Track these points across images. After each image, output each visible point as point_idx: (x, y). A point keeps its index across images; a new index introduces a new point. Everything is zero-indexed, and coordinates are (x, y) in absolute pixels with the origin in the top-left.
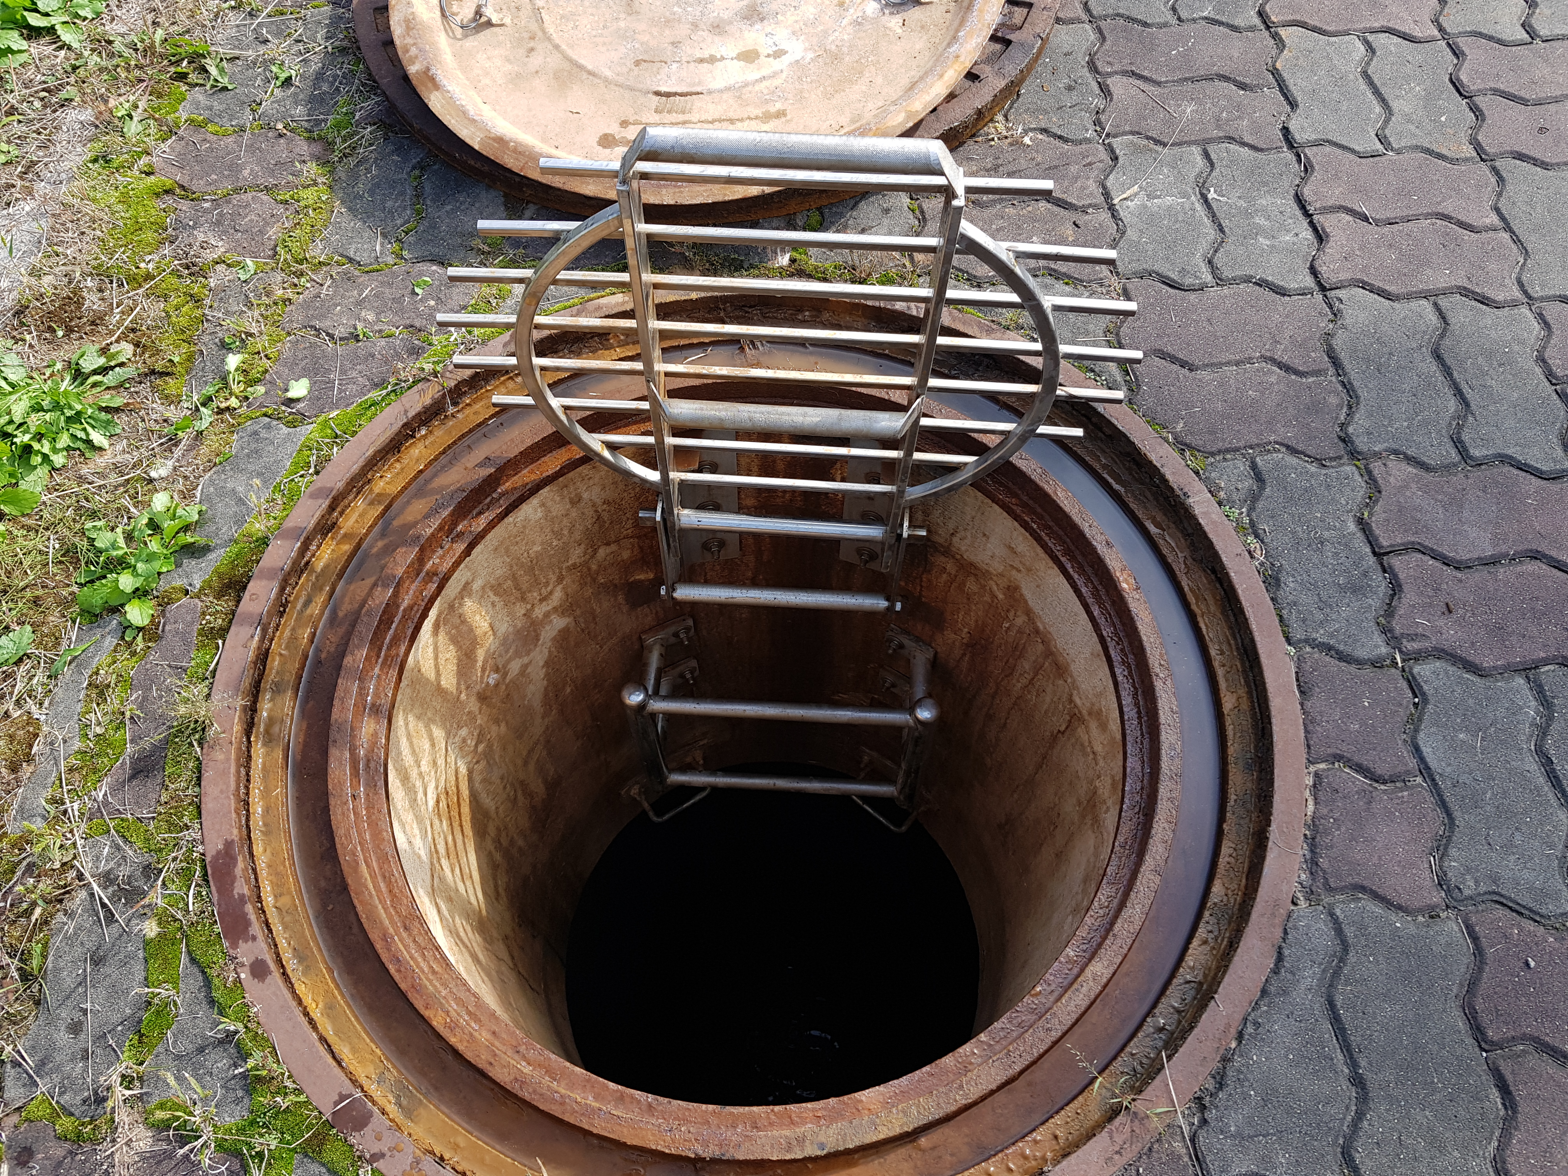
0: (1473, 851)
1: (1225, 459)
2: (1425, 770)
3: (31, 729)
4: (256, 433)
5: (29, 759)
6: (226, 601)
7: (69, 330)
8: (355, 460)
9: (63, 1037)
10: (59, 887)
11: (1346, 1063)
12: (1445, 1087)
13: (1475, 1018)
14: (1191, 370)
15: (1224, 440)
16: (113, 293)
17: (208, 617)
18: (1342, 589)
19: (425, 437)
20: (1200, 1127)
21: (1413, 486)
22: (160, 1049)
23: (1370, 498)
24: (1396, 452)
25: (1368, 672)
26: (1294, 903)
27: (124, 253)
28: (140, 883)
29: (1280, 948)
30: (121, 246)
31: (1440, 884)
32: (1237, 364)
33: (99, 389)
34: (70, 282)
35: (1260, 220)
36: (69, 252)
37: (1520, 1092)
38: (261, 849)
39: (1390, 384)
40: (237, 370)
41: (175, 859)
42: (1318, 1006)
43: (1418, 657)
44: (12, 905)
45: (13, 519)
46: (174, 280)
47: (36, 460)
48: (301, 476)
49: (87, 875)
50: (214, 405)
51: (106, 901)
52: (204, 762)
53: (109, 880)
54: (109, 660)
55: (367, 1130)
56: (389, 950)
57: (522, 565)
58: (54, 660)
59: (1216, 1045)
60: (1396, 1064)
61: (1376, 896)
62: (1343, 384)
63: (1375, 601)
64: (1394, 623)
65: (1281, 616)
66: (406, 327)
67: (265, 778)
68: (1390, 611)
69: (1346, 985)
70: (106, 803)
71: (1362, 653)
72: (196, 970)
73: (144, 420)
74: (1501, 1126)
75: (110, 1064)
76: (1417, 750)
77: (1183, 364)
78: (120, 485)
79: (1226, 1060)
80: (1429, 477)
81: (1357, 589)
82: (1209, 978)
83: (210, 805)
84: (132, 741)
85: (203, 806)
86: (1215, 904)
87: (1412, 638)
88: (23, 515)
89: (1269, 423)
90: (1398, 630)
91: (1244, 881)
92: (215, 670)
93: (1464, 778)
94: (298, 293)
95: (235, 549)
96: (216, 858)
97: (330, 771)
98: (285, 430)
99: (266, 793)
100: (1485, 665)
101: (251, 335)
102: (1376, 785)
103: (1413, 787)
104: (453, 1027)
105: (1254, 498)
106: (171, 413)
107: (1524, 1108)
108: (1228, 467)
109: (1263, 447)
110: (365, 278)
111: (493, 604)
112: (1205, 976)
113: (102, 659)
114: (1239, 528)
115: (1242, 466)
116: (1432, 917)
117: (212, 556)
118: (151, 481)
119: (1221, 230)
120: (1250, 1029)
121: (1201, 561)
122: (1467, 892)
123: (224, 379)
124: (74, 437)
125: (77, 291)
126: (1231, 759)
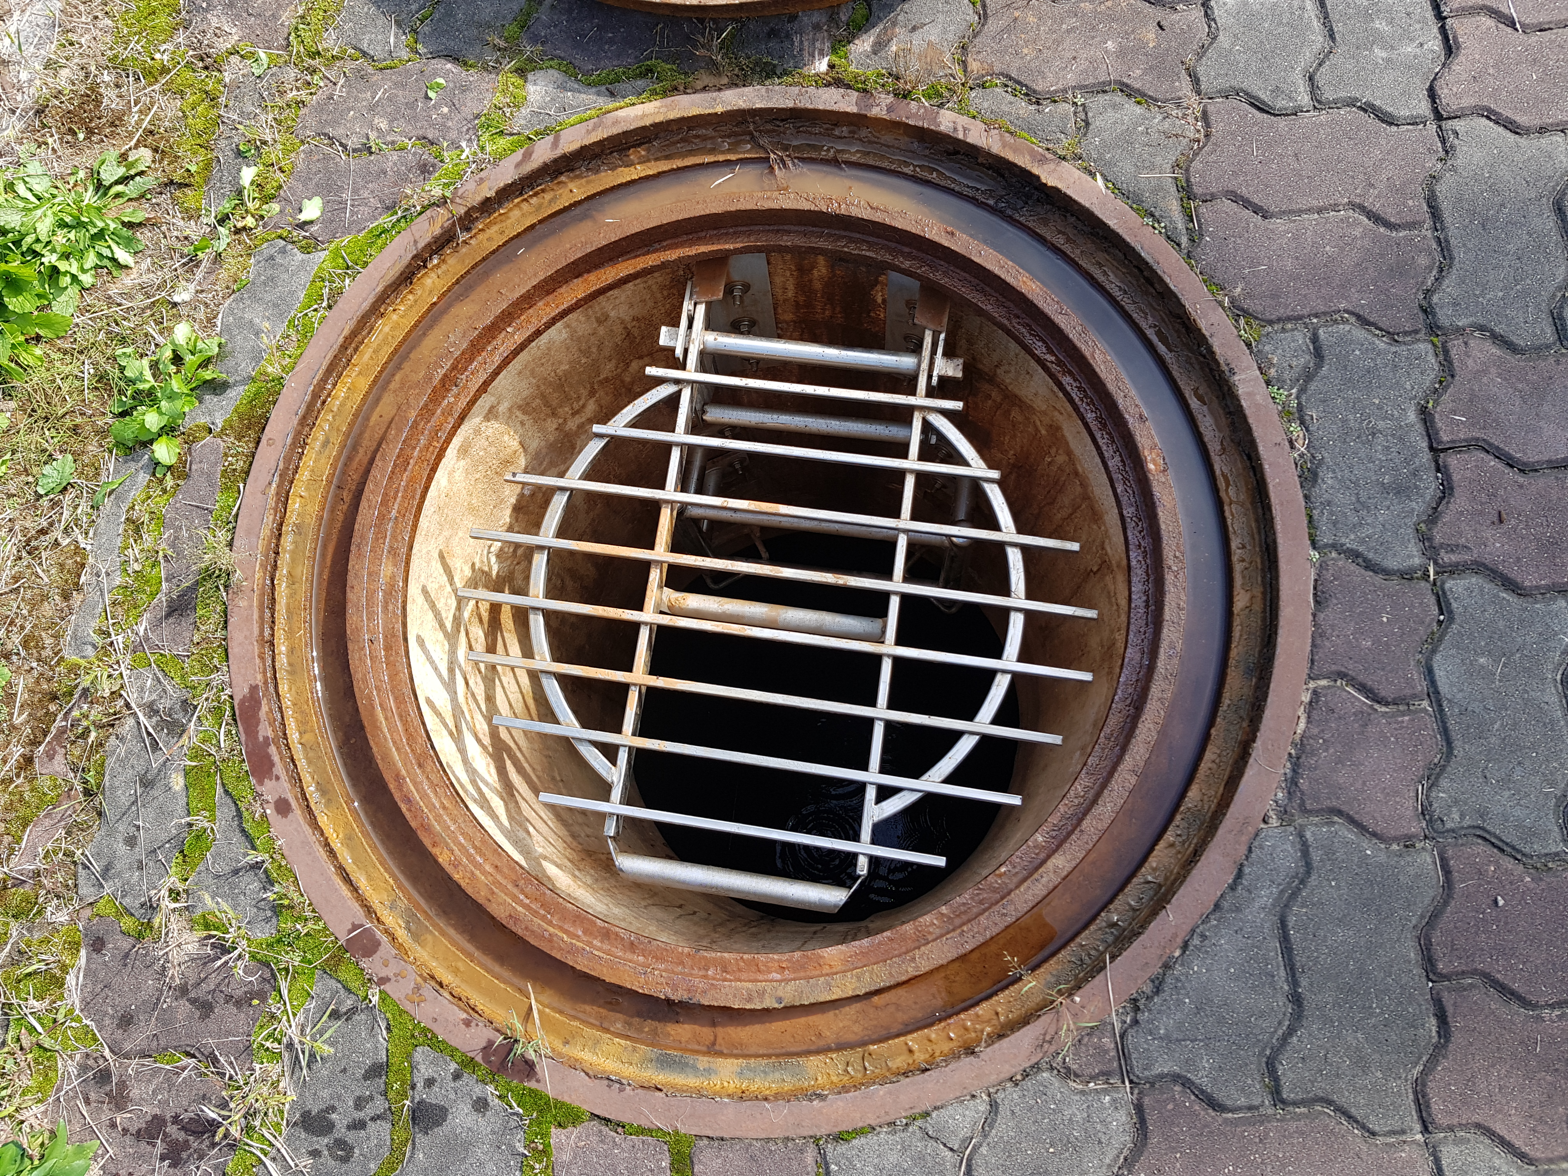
0: (1466, 783)
1: (1284, 330)
2: (1434, 694)
3: (78, 559)
4: (272, 258)
5: (78, 588)
6: (246, 442)
7: (90, 132)
8: (364, 296)
9: (122, 848)
10: (109, 715)
11: (1287, 980)
12: (1382, 1013)
13: (1428, 950)
14: (1264, 217)
15: (1286, 306)
16: (130, 87)
17: (230, 459)
18: (1385, 489)
19: (438, 266)
20: (1131, 1026)
21: (1493, 370)
22: (201, 867)
23: (1441, 382)
24: (1482, 328)
25: (1395, 584)
26: (1265, 821)
27: (137, 42)
28: (179, 716)
29: (1242, 865)
30: (135, 34)
31: (1423, 813)
32: (1320, 211)
33: (121, 200)
34: (87, 77)
35: (1380, 25)
36: (83, 41)
37: (1456, 1023)
38: (286, 687)
39: (1494, 243)
40: (252, 183)
41: (207, 699)
42: (1269, 924)
43: (1454, 570)
44: (72, 725)
45: (49, 342)
46: (189, 74)
47: (65, 281)
48: (315, 310)
49: (133, 705)
50: (230, 224)
51: (151, 730)
52: (229, 608)
53: (152, 710)
54: (143, 496)
55: (376, 956)
56: (401, 790)
57: (550, 383)
58: (95, 492)
59: (1159, 952)
60: (1338, 987)
61: (1351, 820)
62: (1439, 241)
63: (1419, 506)
64: (1435, 531)
65: (1311, 517)
66: (418, 139)
67: (289, 618)
68: (1433, 516)
69: (1302, 907)
70: (147, 639)
71: (1392, 563)
72: (229, 801)
73: (165, 237)
74: (1430, 1052)
75: (161, 877)
76: (1430, 672)
77: (1257, 210)
78: (147, 308)
79: (1166, 966)
80: (1513, 360)
81: (1401, 490)
82: (1169, 883)
83: (236, 650)
84: (167, 580)
85: (230, 650)
86: (1189, 809)
87: (1452, 549)
88: (58, 338)
89: (1343, 286)
90: (1438, 539)
91: (1222, 789)
92: (237, 515)
93: (1476, 706)
94: (311, 94)
95: (252, 388)
96: (242, 702)
97: (348, 616)
98: (299, 256)
99: (290, 634)
100: (1527, 583)
101: (264, 143)
102: (1377, 706)
103: (1416, 712)
104: (456, 865)
105: (1308, 376)
106: (193, 230)
107: (1458, 1039)
108: (1285, 339)
109: (1330, 317)
110: (377, 77)
111: (522, 423)
112: (1166, 878)
113: (136, 494)
114: (1285, 413)
115: (1300, 338)
116: (1407, 846)
117: (231, 393)
118: (175, 305)
119: (1332, 37)
120: (1196, 941)
121: (1239, 444)
122: (1449, 825)
123: (240, 192)
124: (100, 255)
125: (94, 88)
126: (1232, 662)
